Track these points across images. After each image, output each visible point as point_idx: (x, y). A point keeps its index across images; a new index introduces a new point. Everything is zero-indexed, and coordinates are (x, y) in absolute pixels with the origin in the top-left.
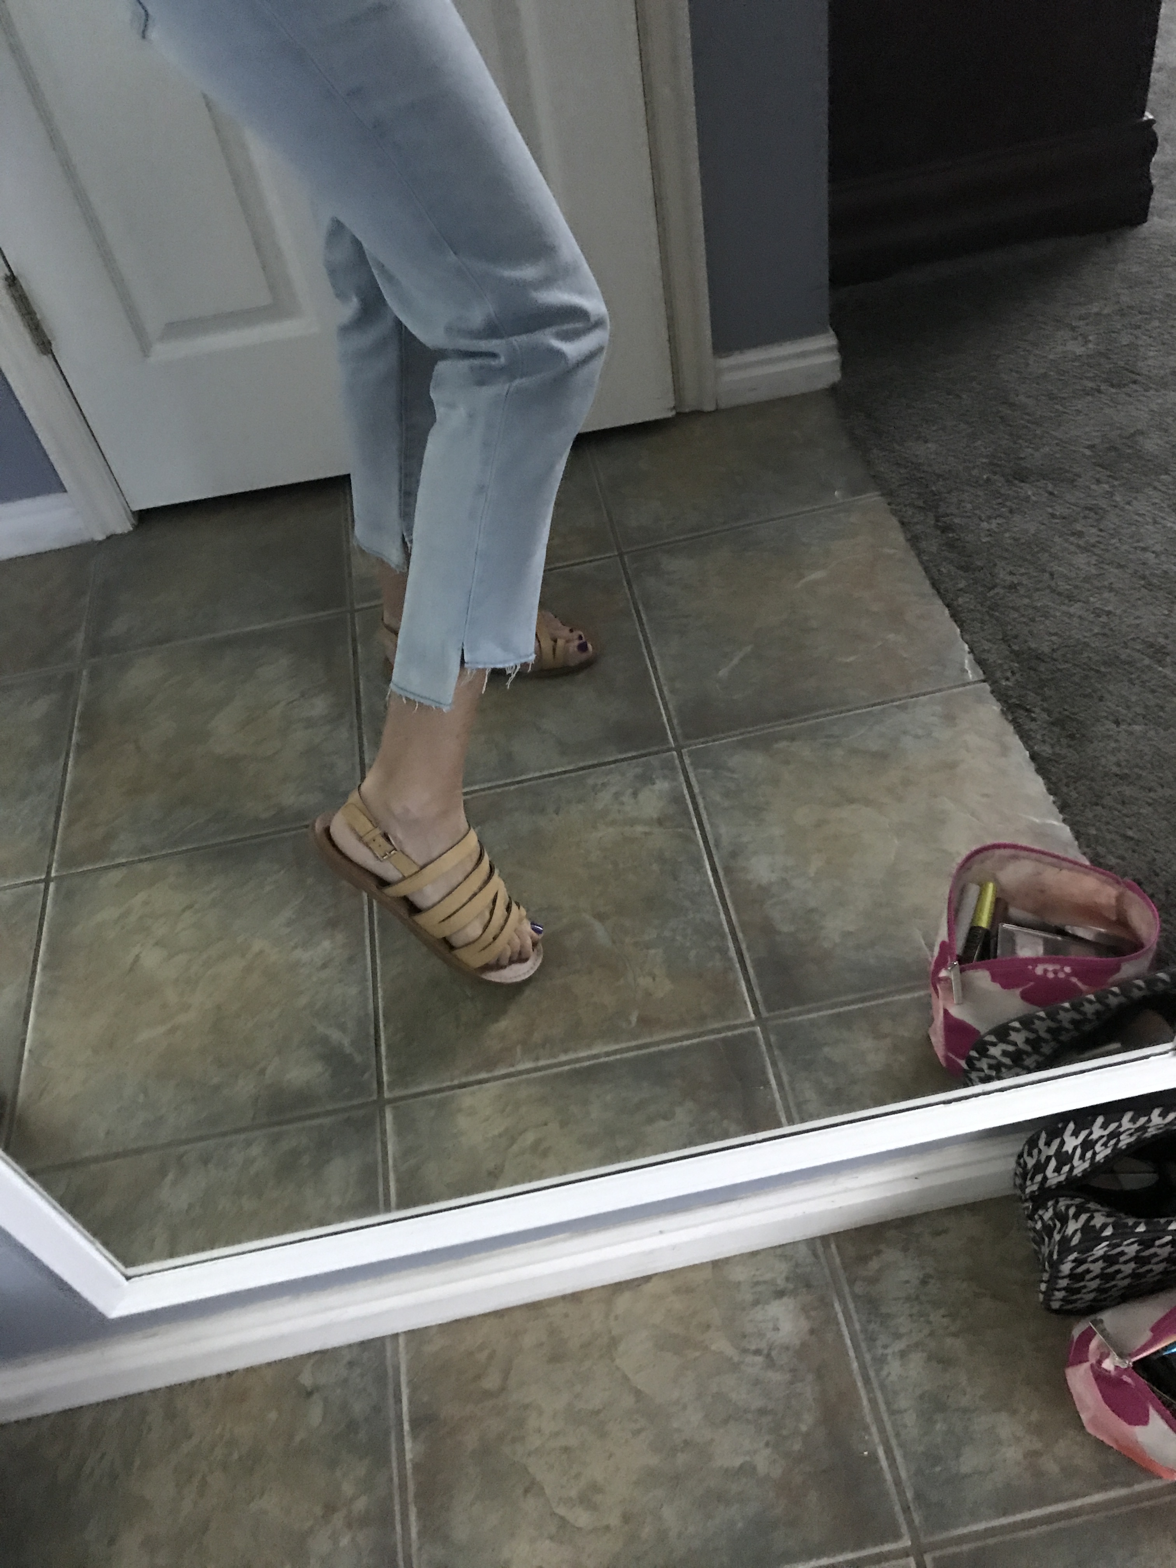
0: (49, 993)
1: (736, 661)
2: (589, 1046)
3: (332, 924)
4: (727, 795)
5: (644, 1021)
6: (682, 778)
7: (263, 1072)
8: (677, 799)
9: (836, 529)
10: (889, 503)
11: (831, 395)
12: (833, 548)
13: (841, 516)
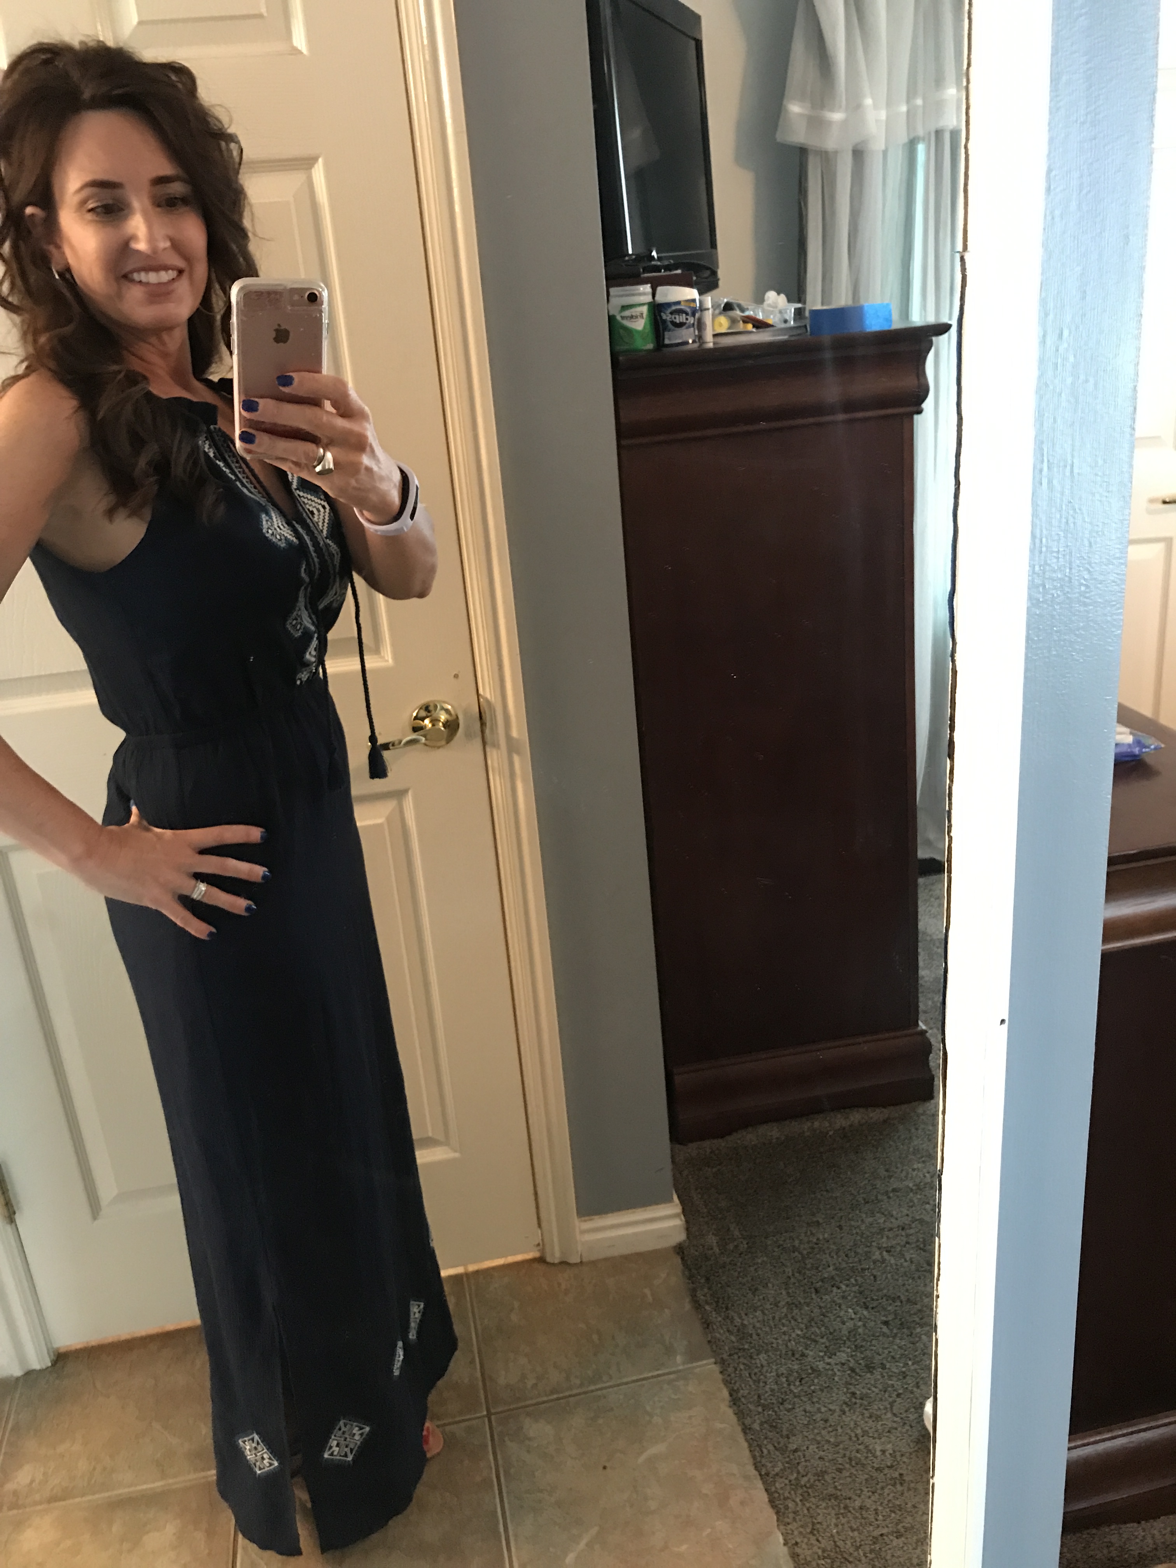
1: (581, 1546)
9: (676, 1397)
10: (721, 1372)
11: (678, 1253)
12: (672, 1419)
13: (681, 1383)
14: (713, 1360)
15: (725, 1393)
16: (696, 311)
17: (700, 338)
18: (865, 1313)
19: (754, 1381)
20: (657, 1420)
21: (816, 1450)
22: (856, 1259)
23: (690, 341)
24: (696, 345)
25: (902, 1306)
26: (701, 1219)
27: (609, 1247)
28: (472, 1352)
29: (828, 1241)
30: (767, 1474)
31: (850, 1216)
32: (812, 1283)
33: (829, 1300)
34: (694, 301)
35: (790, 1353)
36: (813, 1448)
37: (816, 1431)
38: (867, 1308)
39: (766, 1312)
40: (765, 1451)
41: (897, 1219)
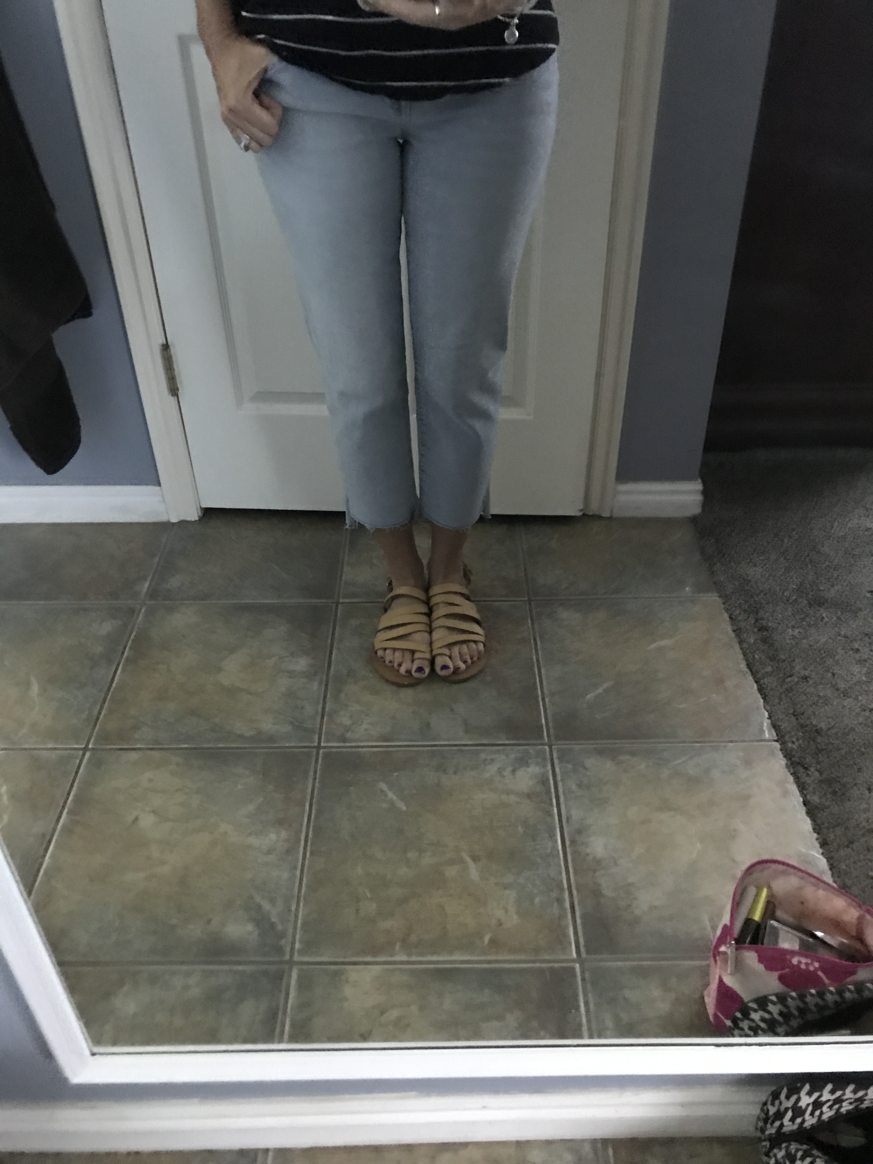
0: (68, 831)
1: (600, 690)
2: (451, 953)
3: (280, 823)
4: (580, 786)
5: (493, 942)
6: (549, 767)
7: (209, 921)
8: (544, 782)
9: (683, 613)
10: (723, 603)
11: (692, 522)
12: (680, 625)
13: (688, 605)
14: (717, 594)
15: (726, 616)
20: (667, 624)
27: (636, 508)
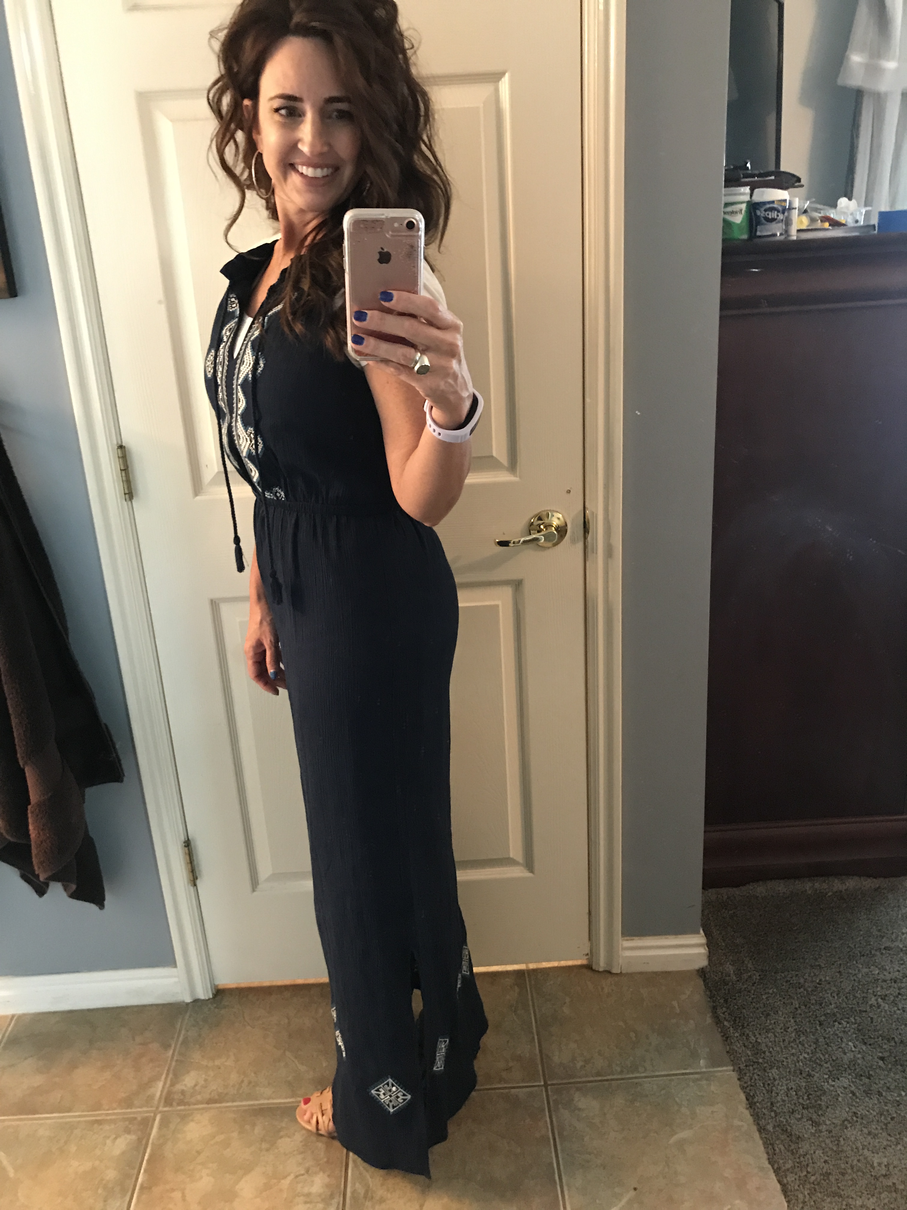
1: (623, 1203)
9: (699, 1094)
10: (739, 1079)
11: (701, 976)
12: (698, 1111)
13: (704, 1082)
14: (732, 1068)
15: (743, 1096)
16: (785, 209)
17: (787, 232)
18: (864, 1048)
19: (768, 1091)
20: (684, 1110)
21: (822, 1155)
22: (854, 1002)
23: (778, 235)
24: (783, 237)
25: (895, 1047)
26: (720, 951)
27: (644, 963)
28: (532, 1033)
29: (829, 983)
30: (779, 1168)
31: (849, 964)
32: (816, 1017)
33: (832, 1033)
34: (785, 201)
35: (798, 1072)
36: (819, 1152)
37: (821, 1139)
38: (865, 1044)
39: (777, 1035)
40: (777, 1149)
41: (890, 973)
